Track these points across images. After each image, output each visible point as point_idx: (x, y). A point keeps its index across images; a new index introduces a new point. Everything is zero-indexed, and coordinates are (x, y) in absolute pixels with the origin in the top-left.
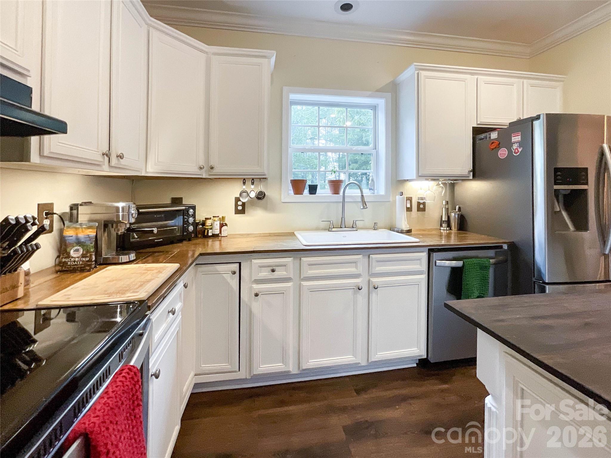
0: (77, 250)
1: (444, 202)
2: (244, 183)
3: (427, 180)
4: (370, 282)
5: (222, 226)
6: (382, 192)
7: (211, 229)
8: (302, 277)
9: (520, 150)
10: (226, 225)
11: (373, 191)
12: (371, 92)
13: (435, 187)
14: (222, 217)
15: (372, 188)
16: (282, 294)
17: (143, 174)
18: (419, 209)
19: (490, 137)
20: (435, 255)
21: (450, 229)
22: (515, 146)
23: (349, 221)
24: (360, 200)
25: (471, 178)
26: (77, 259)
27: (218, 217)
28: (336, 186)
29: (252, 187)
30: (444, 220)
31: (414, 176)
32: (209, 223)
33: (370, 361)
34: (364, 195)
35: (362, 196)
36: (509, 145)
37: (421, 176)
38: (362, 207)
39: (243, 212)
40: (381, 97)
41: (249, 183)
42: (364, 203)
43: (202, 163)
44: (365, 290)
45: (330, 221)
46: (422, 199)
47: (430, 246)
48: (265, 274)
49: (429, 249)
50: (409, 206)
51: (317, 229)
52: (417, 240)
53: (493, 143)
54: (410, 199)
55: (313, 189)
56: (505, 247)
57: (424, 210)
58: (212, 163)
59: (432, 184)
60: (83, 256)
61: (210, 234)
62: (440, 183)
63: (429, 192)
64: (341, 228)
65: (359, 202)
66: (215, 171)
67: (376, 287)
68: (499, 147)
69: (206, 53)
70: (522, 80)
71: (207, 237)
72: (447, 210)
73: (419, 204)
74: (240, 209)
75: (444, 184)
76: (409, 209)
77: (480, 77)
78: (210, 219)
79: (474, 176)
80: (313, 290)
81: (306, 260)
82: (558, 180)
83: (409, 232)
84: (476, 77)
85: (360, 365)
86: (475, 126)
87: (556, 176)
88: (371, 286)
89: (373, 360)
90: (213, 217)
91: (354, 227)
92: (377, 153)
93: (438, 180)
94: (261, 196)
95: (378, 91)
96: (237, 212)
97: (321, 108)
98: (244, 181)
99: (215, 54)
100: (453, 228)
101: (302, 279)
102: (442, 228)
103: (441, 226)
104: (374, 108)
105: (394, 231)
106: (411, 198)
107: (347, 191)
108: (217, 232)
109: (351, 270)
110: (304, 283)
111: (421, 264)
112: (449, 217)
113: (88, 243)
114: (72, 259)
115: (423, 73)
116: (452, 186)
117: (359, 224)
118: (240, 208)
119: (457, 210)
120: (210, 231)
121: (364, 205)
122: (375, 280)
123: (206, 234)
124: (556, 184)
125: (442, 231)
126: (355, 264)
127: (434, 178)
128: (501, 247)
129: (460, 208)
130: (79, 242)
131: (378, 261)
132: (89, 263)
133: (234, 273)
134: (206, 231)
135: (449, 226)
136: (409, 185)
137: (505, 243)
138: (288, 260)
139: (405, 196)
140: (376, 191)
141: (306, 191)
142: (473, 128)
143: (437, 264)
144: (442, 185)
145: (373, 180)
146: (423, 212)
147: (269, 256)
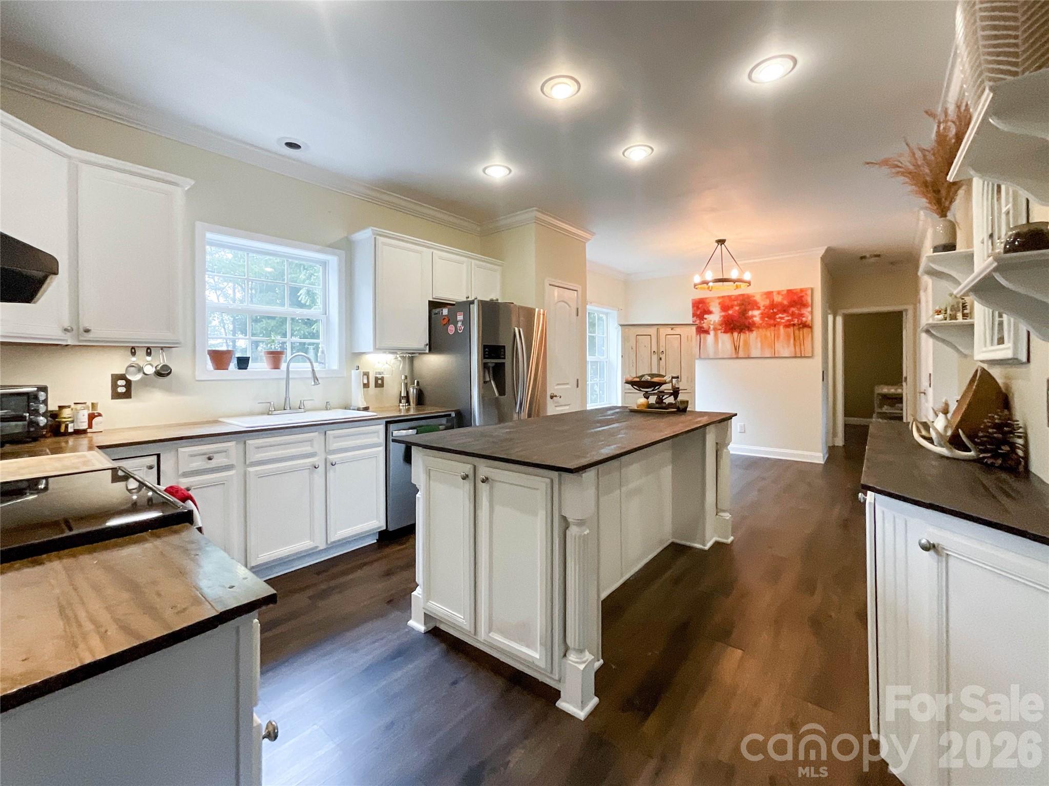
1: (403, 376)
2: (134, 354)
3: (385, 352)
4: (327, 460)
5: (91, 417)
6: (335, 366)
7: (72, 422)
8: (247, 463)
9: (463, 328)
10: (100, 415)
11: (323, 365)
12: (320, 247)
13: (393, 361)
14: (93, 404)
15: (322, 362)
16: (222, 486)
18: (377, 385)
19: (442, 313)
20: (392, 426)
21: (409, 405)
22: (460, 324)
23: (295, 402)
24: (310, 375)
25: (427, 351)
27: (85, 403)
28: (276, 357)
29: (149, 358)
30: (403, 395)
31: (372, 349)
32: (66, 413)
33: (329, 542)
34: (315, 369)
35: (313, 370)
36: (455, 323)
37: (377, 349)
38: (313, 383)
39: (127, 395)
40: (334, 254)
41: (141, 353)
42: (316, 379)
44: (321, 469)
45: (270, 403)
46: (380, 373)
47: (387, 418)
48: (199, 463)
49: (386, 421)
50: (365, 381)
52: (375, 414)
53: (444, 319)
54: (366, 374)
55: (244, 363)
56: (453, 414)
57: (382, 385)
58: (87, 325)
59: (390, 358)
61: (70, 430)
62: (398, 356)
63: (387, 366)
64: (285, 409)
65: (308, 378)
66: (88, 335)
67: (334, 464)
68: (449, 322)
69: (69, 157)
70: (470, 260)
71: (66, 434)
72: (406, 385)
73: (377, 379)
74: (122, 392)
75: (403, 358)
76: (366, 386)
77: (435, 251)
78: (69, 407)
79: (430, 350)
80: (261, 476)
81: (252, 443)
82: (486, 355)
83: (366, 409)
84: (432, 250)
85: (318, 549)
86: (431, 300)
87: (484, 352)
88: (329, 464)
89: (333, 540)
90: (75, 404)
91: (300, 408)
92: (328, 319)
93: (396, 353)
94: (163, 373)
95: (329, 246)
96: (116, 395)
97: (250, 255)
98: (133, 351)
100: (412, 403)
101: (248, 465)
102: (401, 405)
103: (400, 402)
104: (324, 264)
105: (350, 409)
106: (368, 373)
107: (292, 365)
108: (84, 426)
109: (307, 449)
110: (251, 469)
111: (378, 437)
112: (408, 393)
115: (381, 239)
116: (412, 359)
117: (308, 404)
118: (122, 390)
119: (415, 384)
120: (70, 425)
121: (316, 381)
122: (332, 458)
123: (63, 430)
124: (485, 358)
125: (401, 407)
126: (310, 442)
127: (393, 351)
128: (450, 415)
129: (418, 382)
131: (335, 437)
133: (151, 467)
134: (63, 426)
135: (408, 401)
136: (367, 358)
137: (452, 411)
139: (362, 370)
140: (327, 365)
141: (233, 365)
142: (429, 301)
143: (394, 435)
144: (399, 359)
145: (323, 352)
146: (382, 388)
147: (202, 443)
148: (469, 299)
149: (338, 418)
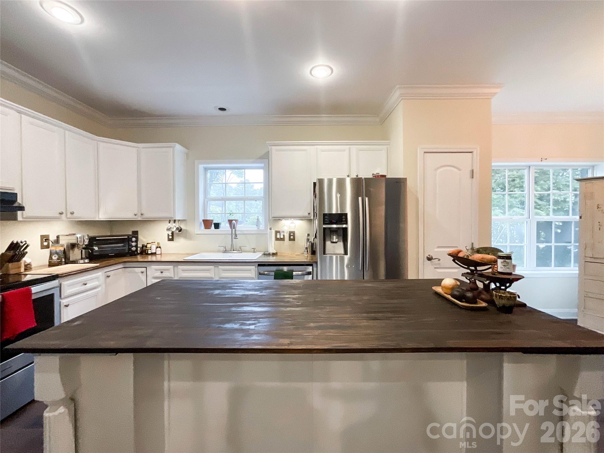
0: (55, 256)
1: (307, 234)
2: (169, 222)
5: (157, 248)
6: (263, 227)
7: (150, 249)
10: (160, 247)
12: (254, 160)
14: (158, 243)
17: (97, 220)
18: (290, 239)
20: (259, 268)
23: (236, 247)
26: (55, 260)
27: (155, 242)
29: (174, 224)
32: (149, 246)
39: (172, 240)
40: (261, 162)
41: (172, 222)
43: (136, 212)
45: (223, 246)
47: (258, 262)
48: (157, 274)
49: (258, 264)
50: (282, 237)
51: (219, 251)
55: (217, 226)
56: (314, 265)
58: (143, 212)
60: (58, 259)
64: (231, 250)
66: (144, 216)
69: (138, 148)
70: (352, 146)
71: (148, 254)
73: (290, 235)
74: (171, 238)
77: (318, 147)
78: (150, 243)
82: (326, 221)
84: (316, 147)
86: (315, 180)
87: (324, 219)
90: (152, 242)
91: (239, 250)
96: (169, 240)
99: (144, 148)
102: (304, 253)
103: (304, 251)
108: (154, 251)
109: (208, 274)
113: (60, 253)
114: (53, 260)
115: (274, 148)
117: (243, 249)
120: (149, 251)
123: (147, 252)
124: (324, 224)
125: (304, 255)
126: (209, 271)
128: (312, 265)
130: (57, 253)
131: (223, 270)
132: (60, 262)
133: (142, 272)
134: (147, 250)
138: (171, 267)
141: (212, 227)
142: (314, 182)
146: (294, 241)
147: (161, 264)
148: (358, 177)
149: (227, 259)
